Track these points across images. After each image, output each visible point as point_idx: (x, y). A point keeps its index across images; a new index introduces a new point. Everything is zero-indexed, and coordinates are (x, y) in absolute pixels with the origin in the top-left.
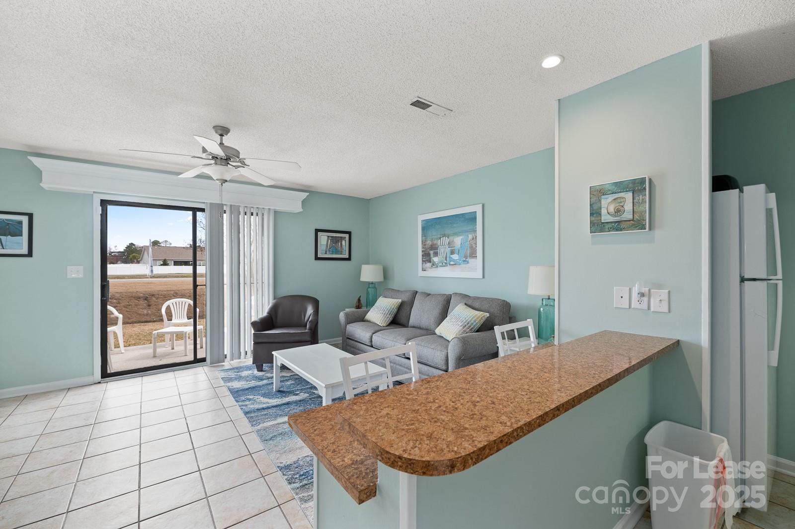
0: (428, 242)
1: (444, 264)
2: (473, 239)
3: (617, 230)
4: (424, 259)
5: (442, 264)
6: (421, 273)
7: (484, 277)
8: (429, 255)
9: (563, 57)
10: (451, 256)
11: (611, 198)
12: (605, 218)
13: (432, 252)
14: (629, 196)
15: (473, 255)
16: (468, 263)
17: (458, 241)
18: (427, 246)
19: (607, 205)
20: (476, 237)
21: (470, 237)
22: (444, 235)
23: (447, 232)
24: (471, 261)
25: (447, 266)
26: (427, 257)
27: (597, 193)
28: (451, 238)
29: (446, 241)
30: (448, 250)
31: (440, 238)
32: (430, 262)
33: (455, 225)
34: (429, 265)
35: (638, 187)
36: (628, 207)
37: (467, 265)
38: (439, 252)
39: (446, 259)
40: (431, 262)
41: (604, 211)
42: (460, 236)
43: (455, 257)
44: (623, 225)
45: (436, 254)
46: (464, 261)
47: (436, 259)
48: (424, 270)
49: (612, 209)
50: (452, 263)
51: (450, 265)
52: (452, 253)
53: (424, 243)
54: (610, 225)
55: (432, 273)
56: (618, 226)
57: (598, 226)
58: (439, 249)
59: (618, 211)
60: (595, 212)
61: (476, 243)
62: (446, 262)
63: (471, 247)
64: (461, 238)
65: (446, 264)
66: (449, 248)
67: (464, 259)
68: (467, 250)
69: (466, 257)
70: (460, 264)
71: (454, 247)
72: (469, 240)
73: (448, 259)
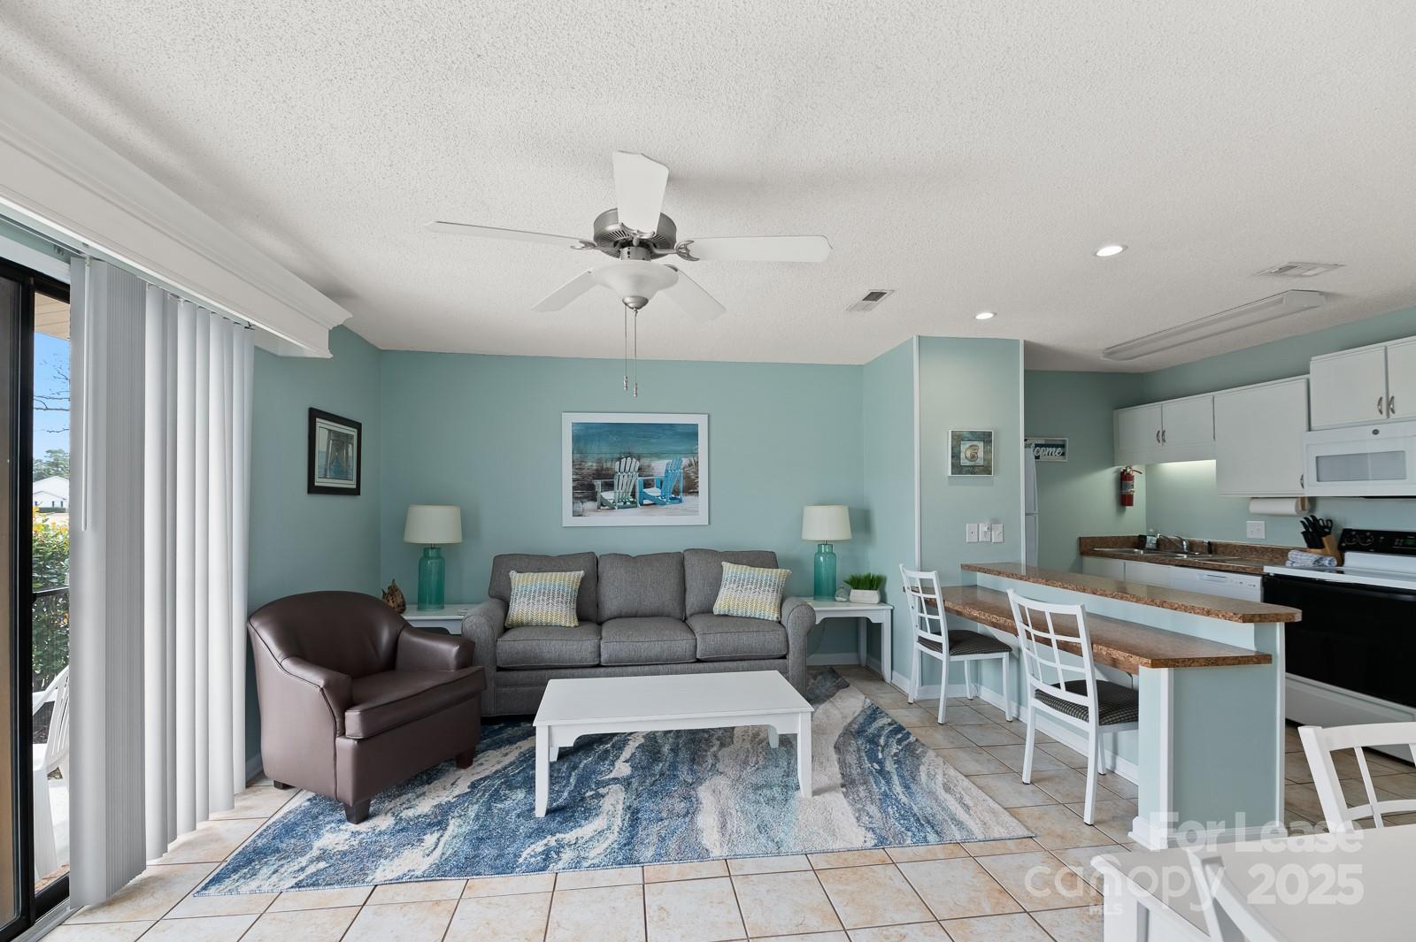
0: (590, 464)
1: (628, 503)
2: (690, 465)
3: (972, 474)
4: (577, 495)
5: (625, 503)
6: (569, 520)
7: (709, 523)
8: (592, 487)
9: (995, 314)
10: (645, 490)
11: (969, 444)
12: (964, 462)
13: (598, 483)
14: (981, 445)
15: (691, 488)
16: (680, 501)
17: (659, 467)
18: (585, 472)
19: (965, 448)
20: (696, 463)
21: (685, 461)
22: (630, 455)
23: (637, 450)
24: (687, 500)
25: (636, 507)
26: (586, 489)
27: (958, 438)
28: (645, 461)
29: (633, 465)
30: (639, 480)
31: (620, 459)
32: (594, 499)
33: (653, 441)
34: (590, 505)
35: (986, 438)
36: (981, 454)
37: (680, 504)
38: (616, 483)
39: (633, 495)
40: (596, 501)
41: (962, 455)
42: (664, 458)
43: (654, 492)
44: (977, 470)
45: (609, 486)
46: (672, 499)
47: (608, 496)
48: (576, 514)
49: (968, 455)
50: (645, 502)
51: (642, 504)
52: (647, 484)
53: (577, 466)
54: (967, 469)
55: (596, 519)
56: (972, 470)
57: (958, 468)
58: (616, 477)
59: (973, 457)
60: (956, 455)
61: (696, 473)
62: (635, 500)
63: (687, 477)
64: (666, 461)
65: (634, 504)
66: (639, 476)
67: (673, 496)
68: (678, 481)
69: (676, 492)
70: (664, 504)
71: (652, 476)
72: (682, 467)
73: (637, 495)
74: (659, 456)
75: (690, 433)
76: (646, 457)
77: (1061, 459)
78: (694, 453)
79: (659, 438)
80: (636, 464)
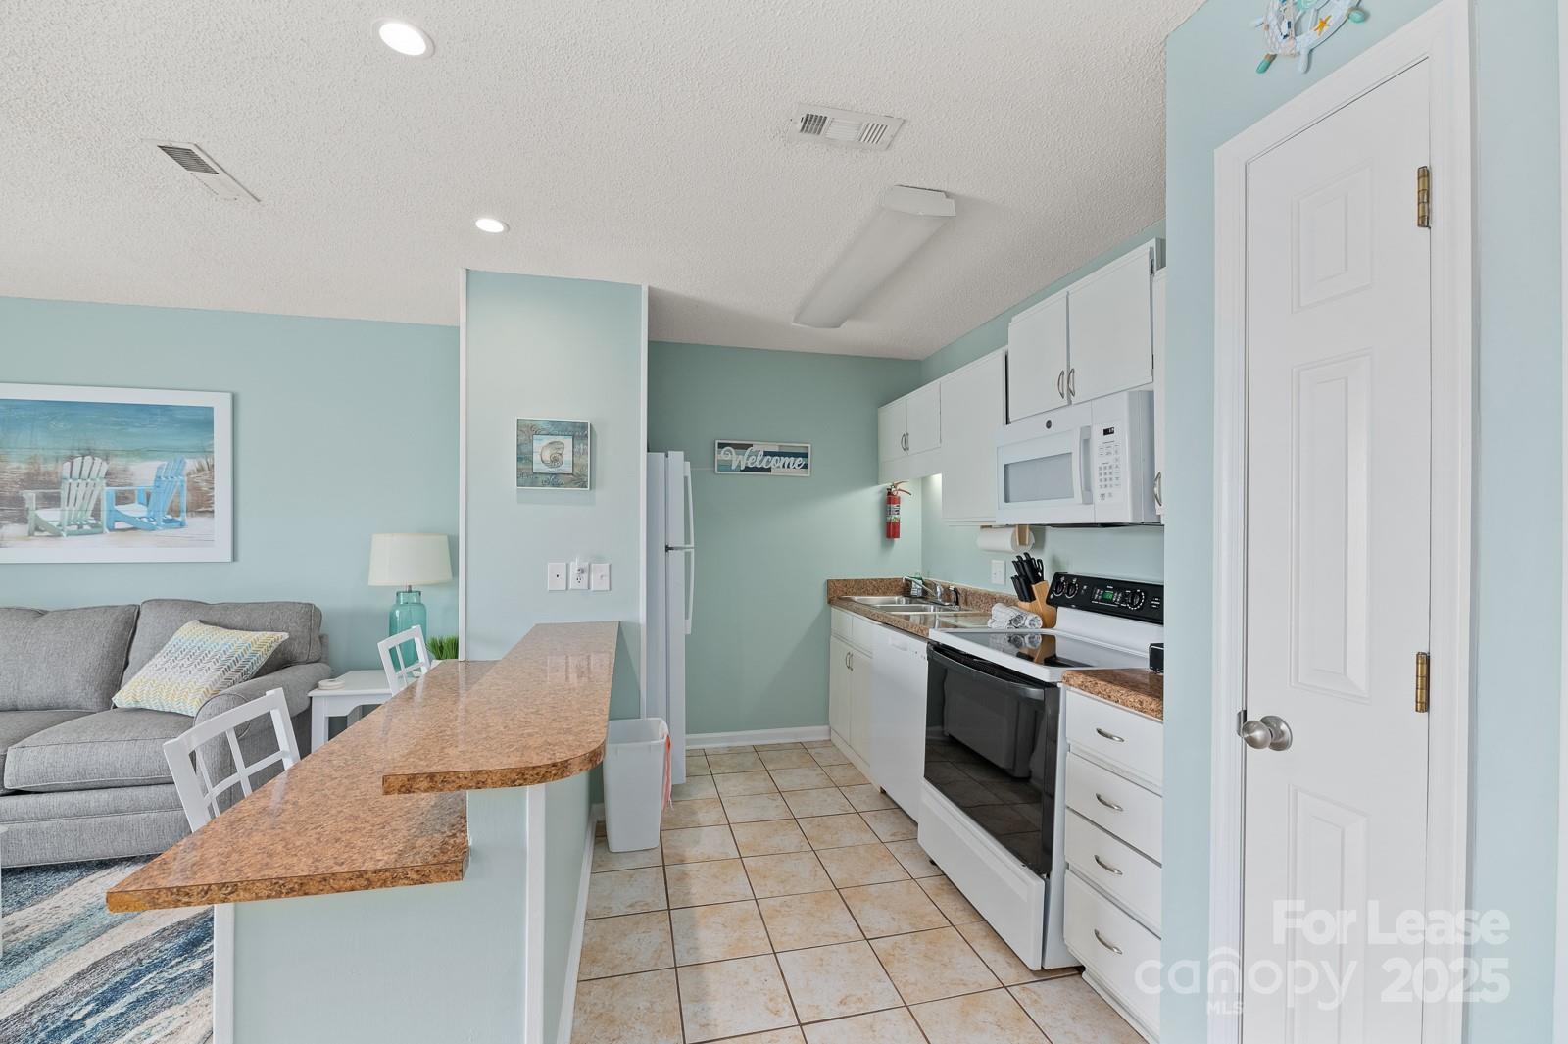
1: (86, 527)
2: (200, 470)
3: (553, 486)
5: (79, 527)
7: (235, 558)
9: (507, 227)
10: (118, 507)
11: (547, 440)
12: (538, 467)
13: (30, 495)
14: (568, 442)
15: (202, 505)
16: (182, 525)
17: (144, 472)
19: (541, 447)
20: (211, 467)
21: (191, 464)
22: (89, 452)
23: (102, 444)
24: (196, 524)
25: (102, 533)
27: (527, 431)
28: (118, 463)
29: (96, 468)
30: (106, 493)
31: (70, 459)
32: (22, 520)
33: (134, 430)
34: (13, 529)
35: (580, 432)
36: (567, 456)
37: (182, 530)
38: (63, 495)
39: (96, 514)
40: (26, 523)
41: (536, 458)
42: (153, 458)
43: (135, 510)
44: (561, 480)
45: (51, 500)
46: (167, 521)
47: (50, 515)
49: (547, 456)
50: (117, 526)
51: (112, 530)
52: (122, 498)
54: (544, 478)
55: (26, 551)
56: (554, 480)
57: (527, 476)
58: (65, 486)
59: (555, 460)
60: (524, 457)
61: (210, 482)
62: (95, 523)
63: (194, 488)
64: (157, 463)
65: (96, 529)
66: (108, 485)
67: (169, 517)
68: (179, 494)
69: (175, 511)
70: (153, 529)
71: (131, 485)
72: (186, 472)
73: (104, 515)
74: (143, 454)
75: (203, 421)
76: (122, 456)
77: (802, 473)
78: (208, 452)
79: (144, 426)
80: (100, 467)
